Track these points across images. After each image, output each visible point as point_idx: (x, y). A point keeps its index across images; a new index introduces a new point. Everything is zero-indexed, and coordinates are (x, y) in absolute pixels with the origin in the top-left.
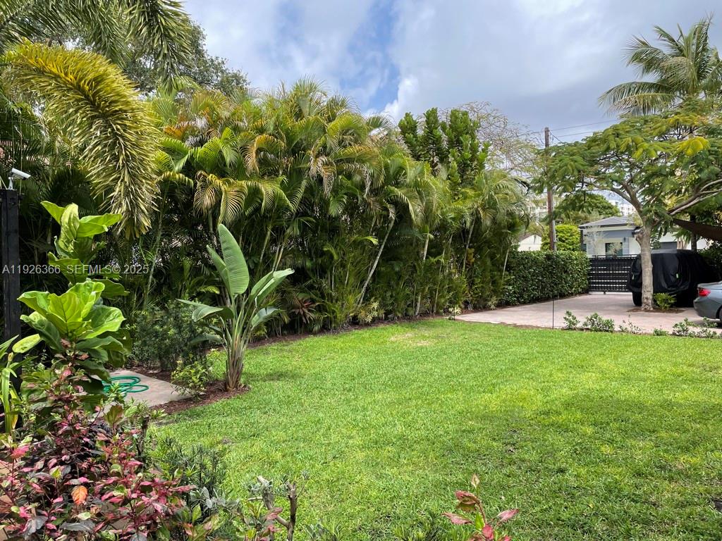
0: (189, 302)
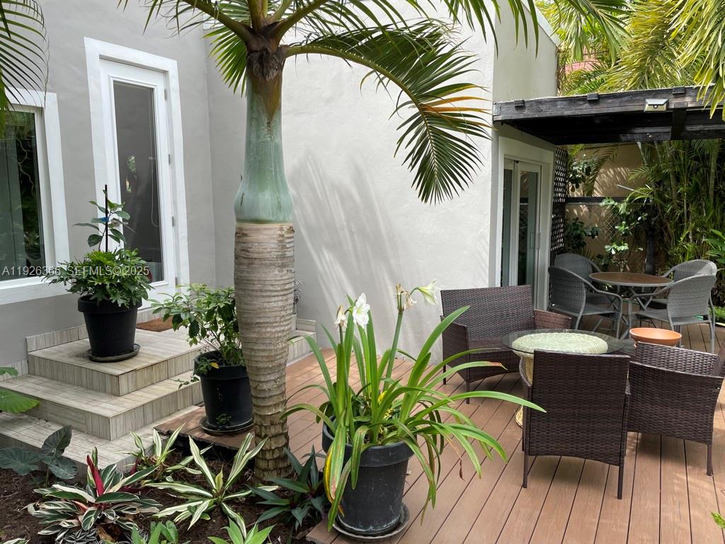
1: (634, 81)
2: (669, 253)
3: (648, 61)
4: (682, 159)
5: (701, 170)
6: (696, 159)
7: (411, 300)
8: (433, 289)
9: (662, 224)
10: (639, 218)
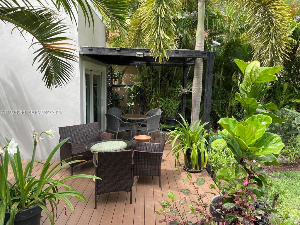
0: (288, 110)
1: (133, 44)
2: (147, 106)
3: (137, 37)
4: (150, 72)
5: (156, 77)
6: (155, 73)
7: (40, 138)
8: (52, 132)
9: (145, 96)
10: (138, 93)
